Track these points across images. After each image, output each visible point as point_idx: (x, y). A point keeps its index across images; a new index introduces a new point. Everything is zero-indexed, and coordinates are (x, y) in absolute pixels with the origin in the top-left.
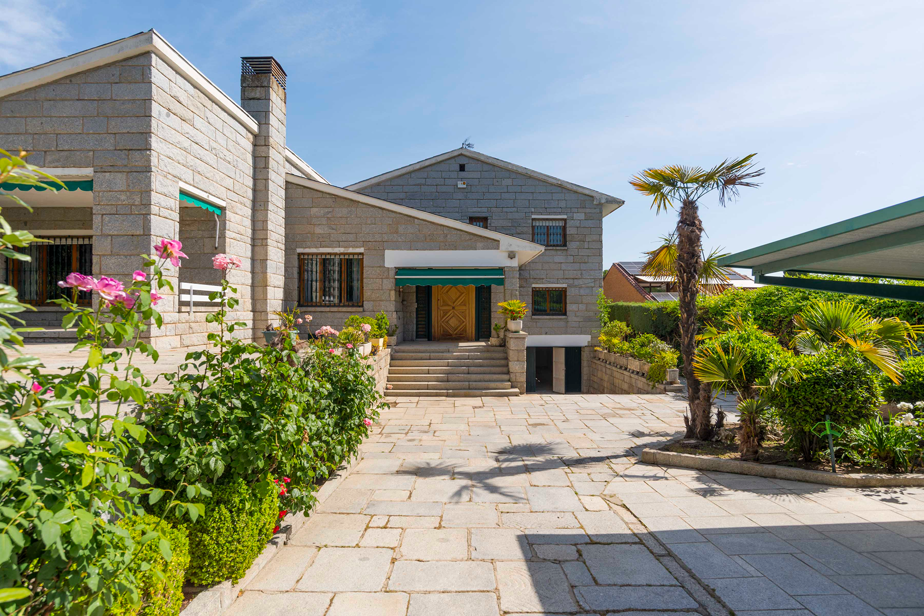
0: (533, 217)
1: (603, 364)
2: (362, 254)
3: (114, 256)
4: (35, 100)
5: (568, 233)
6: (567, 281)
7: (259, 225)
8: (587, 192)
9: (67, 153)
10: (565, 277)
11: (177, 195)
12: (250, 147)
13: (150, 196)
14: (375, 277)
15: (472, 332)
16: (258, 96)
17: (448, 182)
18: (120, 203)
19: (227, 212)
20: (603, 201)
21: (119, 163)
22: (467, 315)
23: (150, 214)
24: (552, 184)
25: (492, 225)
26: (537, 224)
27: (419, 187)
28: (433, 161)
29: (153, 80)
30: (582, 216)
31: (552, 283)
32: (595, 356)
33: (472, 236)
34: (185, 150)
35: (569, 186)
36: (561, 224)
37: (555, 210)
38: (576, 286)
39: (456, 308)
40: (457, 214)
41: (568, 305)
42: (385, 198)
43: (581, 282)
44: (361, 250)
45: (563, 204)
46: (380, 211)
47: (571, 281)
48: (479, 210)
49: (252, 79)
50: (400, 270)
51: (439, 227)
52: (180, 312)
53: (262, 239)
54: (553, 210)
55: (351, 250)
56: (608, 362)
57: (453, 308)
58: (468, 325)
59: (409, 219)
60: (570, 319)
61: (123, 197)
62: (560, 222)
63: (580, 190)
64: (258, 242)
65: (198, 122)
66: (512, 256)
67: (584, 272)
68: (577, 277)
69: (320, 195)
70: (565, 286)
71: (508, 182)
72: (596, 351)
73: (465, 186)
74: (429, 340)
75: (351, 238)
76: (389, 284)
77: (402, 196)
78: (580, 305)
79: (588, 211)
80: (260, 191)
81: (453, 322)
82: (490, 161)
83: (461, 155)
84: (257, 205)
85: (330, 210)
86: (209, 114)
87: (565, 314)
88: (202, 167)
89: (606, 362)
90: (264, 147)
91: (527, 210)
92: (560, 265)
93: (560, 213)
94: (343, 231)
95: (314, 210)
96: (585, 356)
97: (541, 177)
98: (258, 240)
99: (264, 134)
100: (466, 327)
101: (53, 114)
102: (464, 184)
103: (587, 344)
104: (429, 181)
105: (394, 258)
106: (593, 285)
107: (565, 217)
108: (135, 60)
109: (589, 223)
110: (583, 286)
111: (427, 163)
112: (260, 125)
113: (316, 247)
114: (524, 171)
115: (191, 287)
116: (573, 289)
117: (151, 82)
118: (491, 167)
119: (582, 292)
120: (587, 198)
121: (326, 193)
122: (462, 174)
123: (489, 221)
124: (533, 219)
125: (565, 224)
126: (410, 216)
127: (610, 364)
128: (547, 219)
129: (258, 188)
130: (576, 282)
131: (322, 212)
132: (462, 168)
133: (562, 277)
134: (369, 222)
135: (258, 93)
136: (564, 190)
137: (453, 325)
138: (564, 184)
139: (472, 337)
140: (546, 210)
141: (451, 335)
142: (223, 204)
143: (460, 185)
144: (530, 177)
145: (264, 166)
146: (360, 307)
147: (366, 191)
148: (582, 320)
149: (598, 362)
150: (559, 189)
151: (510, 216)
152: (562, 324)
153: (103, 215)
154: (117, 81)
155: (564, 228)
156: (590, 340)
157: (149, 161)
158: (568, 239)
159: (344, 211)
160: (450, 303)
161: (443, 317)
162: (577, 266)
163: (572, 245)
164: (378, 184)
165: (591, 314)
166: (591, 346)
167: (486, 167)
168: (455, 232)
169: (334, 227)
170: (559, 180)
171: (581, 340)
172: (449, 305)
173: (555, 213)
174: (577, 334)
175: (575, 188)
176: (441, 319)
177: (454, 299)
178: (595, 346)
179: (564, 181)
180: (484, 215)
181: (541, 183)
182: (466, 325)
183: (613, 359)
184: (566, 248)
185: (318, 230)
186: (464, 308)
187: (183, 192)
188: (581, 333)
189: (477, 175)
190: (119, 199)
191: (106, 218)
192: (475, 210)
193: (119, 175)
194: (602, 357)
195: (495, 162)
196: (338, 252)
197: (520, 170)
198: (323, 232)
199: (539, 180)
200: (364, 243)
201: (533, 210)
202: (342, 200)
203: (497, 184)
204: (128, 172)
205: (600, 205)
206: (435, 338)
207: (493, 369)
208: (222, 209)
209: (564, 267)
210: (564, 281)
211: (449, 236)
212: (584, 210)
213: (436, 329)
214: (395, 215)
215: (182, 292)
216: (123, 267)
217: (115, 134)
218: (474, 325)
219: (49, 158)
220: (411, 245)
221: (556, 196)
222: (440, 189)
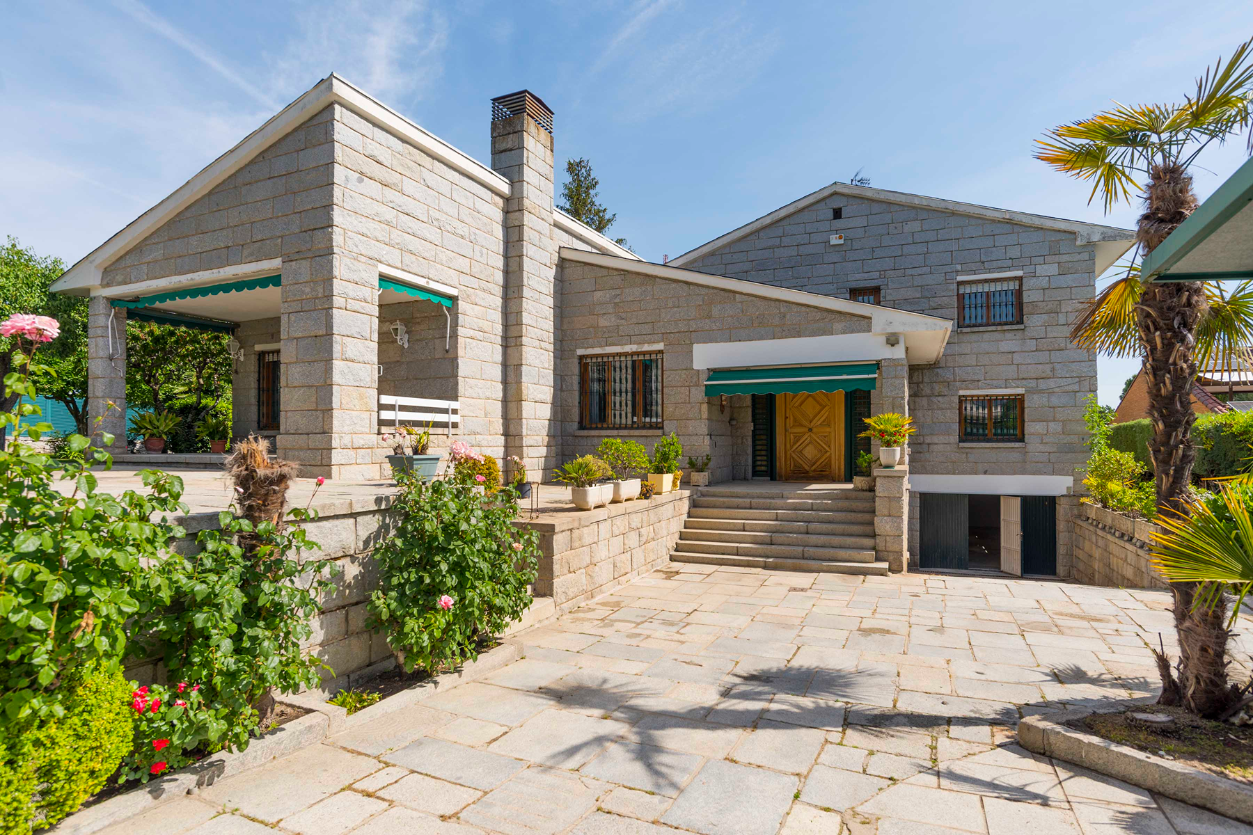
0: (960, 278)
1: (1092, 528)
2: (661, 352)
3: (299, 363)
4: (236, 187)
5: (1025, 299)
6: (1024, 382)
7: (512, 319)
8: (1062, 226)
9: (259, 243)
10: (1021, 376)
11: (376, 283)
12: (498, 215)
13: (331, 285)
14: (679, 384)
15: (839, 468)
16: (510, 145)
17: (815, 238)
18: (304, 297)
19: (460, 302)
20: (1096, 238)
21: (304, 248)
22: (833, 442)
23: (332, 308)
24: (993, 221)
25: (888, 298)
26: (968, 289)
27: (772, 250)
28: (791, 209)
29: (336, 137)
30: (1053, 269)
31: (997, 387)
32: (1081, 514)
33: (825, 314)
34: (388, 223)
35: (1025, 220)
36: (1013, 286)
37: (1000, 264)
38: (1041, 391)
39: (814, 430)
40: (830, 287)
41: (1026, 424)
42: (723, 272)
43: (1051, 383)
44: (660, 346)
45: (1014, 252)
46: (685, 287)
47: (1033, 383)
48: (866, 275)
49: (503, 126)
50: (715, 373)
51: (773, 304)
52: (379, 433)
53: (516, 337)
54: (995, 264)
55: (646, 348)
56: (1100, 526)
57: (810, 430)
58: (833, 456)
59: (726, 294)
60: (1030, 448)
61: (307, 290)
62: (1011, 283)
63: (1048, 224)
64: (512, 342)
65: (409, 187)
66: (892, 341)
67: (1057, 366)
68: (1044, 375)
69: (605, 272)
70: (1021, 391)
71: (916, 226)
72: (1083, 504)
73: (842, 241)
74: (772, 479)
75: (646, 329)
76: (698, 395)
77: (747, 266)
78: (1051, 425)
79: (1064, 258)
80: (514, 272)
81: (810, 452)
82: (882, 197)
83: (835, 193)
84: (510, 292)
85: (618, 292)
86: (426, 174)
87: (1022, 440)
88: (414, 244)
89: (1097, 526)
90: (517, 214)
91: (948, 269)
92: (1010, 356)
93: (1009, 269)
94: (634, 320)
95: (598, 294)
96: (1062, 510)
97: (971, 210)
98: (511, 339)
99: (517, 196)
100: (830, 460)
101: (249, 201)
102: (840, 238)
103: (1065, 492)
104: (786, 241)
105: (706, 356)
106: (1076, 387)
107: (1019, 273)
108: (319, 117)
110: (1055, 390)
111: (783, 213)
112: (512, 184)
113: (601, 346)
114: (942, 205)
115: (396, 402)
116: (1035, 397)
117: (333, 141)
118: (884, 206)
119: (1055, 401)
120: (1063, 236)
121: (612, 269)
122: (838, 224)
123: (882, 292)
124: (960, 283)
125: (1021, 285)
126: (730, 291)
127: (1104, 528)
128: (986, 281)
129: (510, 269)
130: (1043, 385)
131: (608, 295)
132: (837, 214)
133: (1016, 376)
134: (670, 305)
135: (510, 142)
136: (1017, 229)
137: (809, 457)
138: (1017, 218)
139: (839, 476)
140: (983, 265)
141: (807, 472)
142: (454, 292)
143: (834, 240)
144: (953, 214)
145: (517, 239)
146: (659, 428)
147: (696, 265)
148: (1055, 450)
149: (1084, 524)
150: (1007, 228)
151: (918, 281)
152: (1015, 456)
153: (289, 313)
154: (303, 147)
155: (1019, 293)
156: (1071, 484)
157: (331, 240)
158: (1025, 310)
159: (637, 291)
160: (806, 423)
161: (794, 444)
162: (1044, 356)
163: (1034, 322)
164: (712, 254)
165: (1074, 439)
166: (1075, 495)
167: (876, 208)
168: (799, 309)
169: (623, 315)
170: (1006, 211)
171: (1055, 485)
172: (801, 425)
173: (1000, 269)
174: (1045, 473)
175: (1037, 222)
176: (791, 447)
177: (811, 416)
178: (1082, 496)
179: (1016, 212)
180: (873, 284)
181: (973, 222)
182: (830, 457)
183: (1109, 521)
184: (1022, 327)
185: (603, 322)
186: (828, 430)
187: (383, 278)
188: (1054, 472)
189: (862, 222)
190: (303, 292)
191: (293, 317)
192: (858, 276)
193: (304, 262)
194: (1093, 515)
195: (892, 198)
196: (630, 351)
197: (933, 204)
198: (609, 324)
199: (969, 216)
200: (664, 336)
201: (959, 267)
202: (634, 276)
203: (895, 232)
204: (312, 258)
205: (1091, 247)
206: (781, 477)
207: (848, 528)
208: (454, 299)
209: (1017, 358)
210: (1018, 382)
211: (788, 317)
212: (1056, 258)
213: (781, 464)
214: (706, 290)
215: (381, 407)
216: (307, 376)
217: (300, 212)
218: (843, 457)
219: (246, 252)
220: (731, 334)
221: (1001, 241)
222: (803, 250)
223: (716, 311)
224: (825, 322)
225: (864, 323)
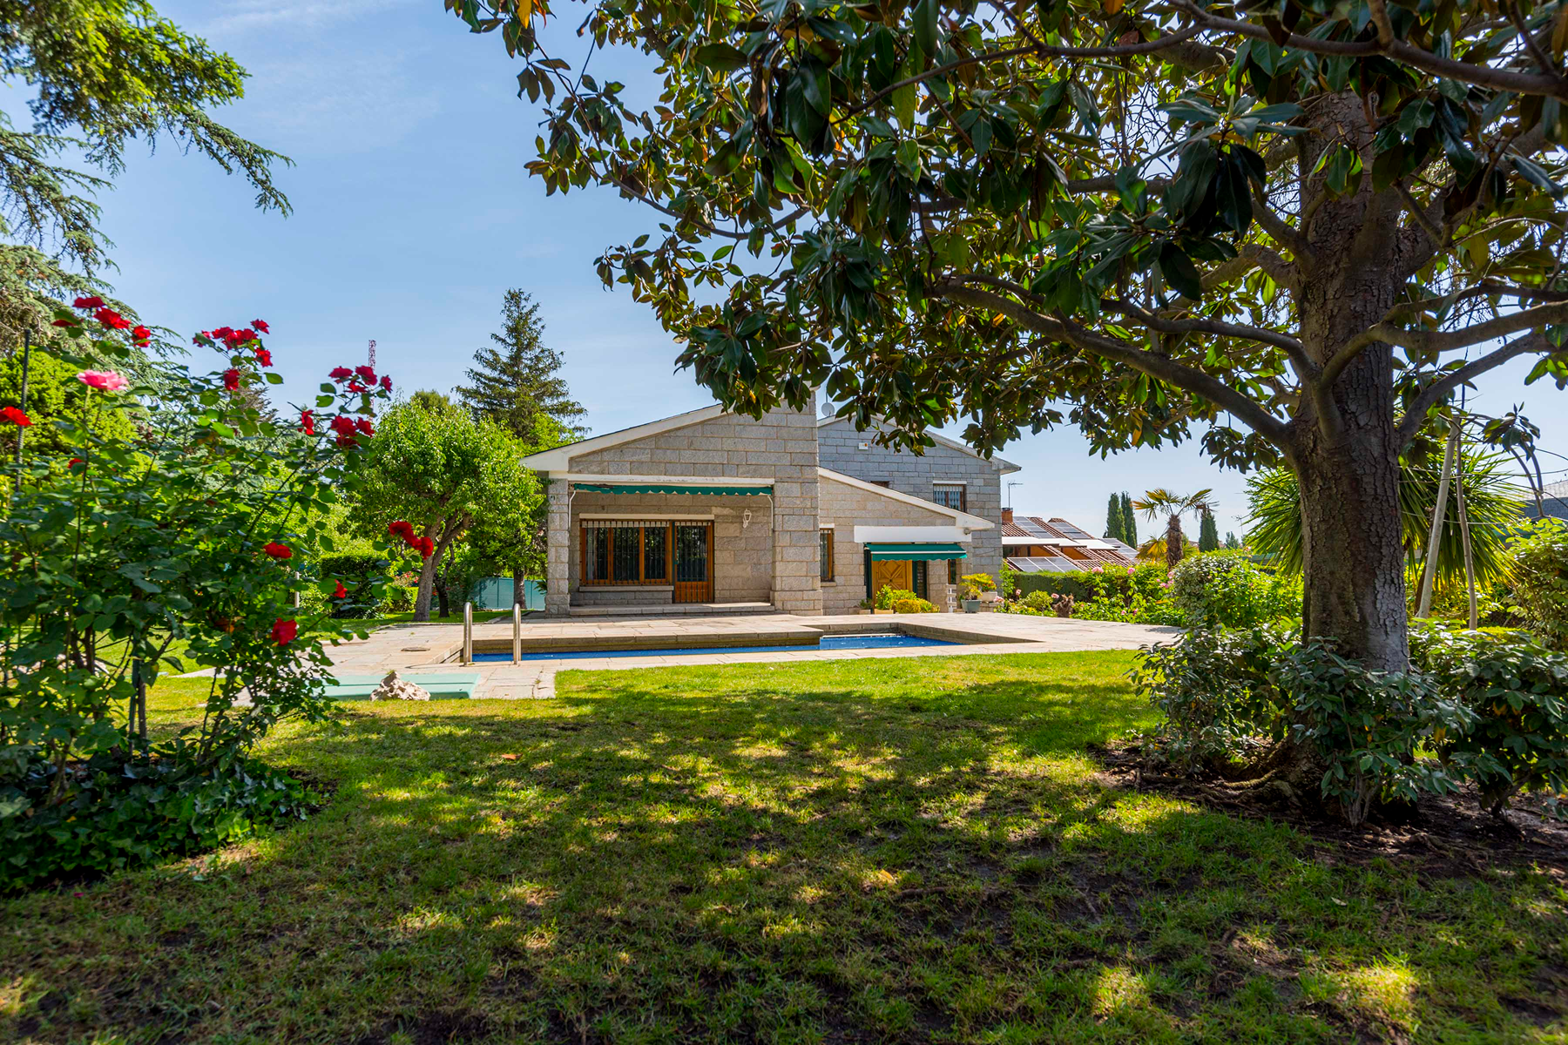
0: (934, 482)
2: (837, 530)
5: (968, 499)
9: (754, 466)
14: (845, 552)
17: (848, 442)
18: (795, 506)
20: (1000, 466)
21: (795, 476)
24: (952, 448)
26: (937, 489)
30: (980, 482)
33: (932, 514)
36: (960, 489)
37: (955, 475)
38: (977, 555)
39: (894, 580)
43: (982, 551)
44: (832, 526)
45: (962, 469)
48: (881, 473)
50: (869, 546)
54: (953, 475)
57: (891, 580)
66: (967, 531)
67: (985, 541)
68: (979, 546)
73: (866, 448)
76: (858, 559)
79: (986, 476)
91: (927, 475)
93: (960, 479)
101: (743, 436)
102: (865, 445)
104: (829, 441)
105: (864, 534)
106: (993, 554)
107: (964, 482)
109: (988, 490)
110: (984, 555)
111: (828, 422)
119: (983, 561)
120: (986, 463)
122: (863, 435)
123: (891, 485)
124: (933, 485)
125: (964, 489)
128: (947, 485)
130: (978, 551)
134: (839, 499)
136: (963, 455)
140: (947, 475)
143: (862, 446)
150: (959, 454)
151: (912, 481)
155: (963, 494)
158: (968, 505)
160: (888, 576)
172: (886, 577)
173: (955, 479)
177: (892, 571)
180: (885, 479)
186: (901, 580)
190: (794, 503)
191: (785, 518)
192: (876, 473)
193: (795, 485)
199: (940, 444)
200: (836, 519)
201: (933, 475)
204: (801, 483)
205: (997, 470)
211: (910, 513)
212: (983, 476)
216: (799, 555)
217: (791, 453)
219: (740, 470)
220: (879, 521)
221: (956, 461)
222: (841, 450)
223: (869, 505)
224: (932, 518)
225: (951, 521)
